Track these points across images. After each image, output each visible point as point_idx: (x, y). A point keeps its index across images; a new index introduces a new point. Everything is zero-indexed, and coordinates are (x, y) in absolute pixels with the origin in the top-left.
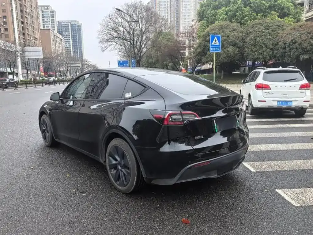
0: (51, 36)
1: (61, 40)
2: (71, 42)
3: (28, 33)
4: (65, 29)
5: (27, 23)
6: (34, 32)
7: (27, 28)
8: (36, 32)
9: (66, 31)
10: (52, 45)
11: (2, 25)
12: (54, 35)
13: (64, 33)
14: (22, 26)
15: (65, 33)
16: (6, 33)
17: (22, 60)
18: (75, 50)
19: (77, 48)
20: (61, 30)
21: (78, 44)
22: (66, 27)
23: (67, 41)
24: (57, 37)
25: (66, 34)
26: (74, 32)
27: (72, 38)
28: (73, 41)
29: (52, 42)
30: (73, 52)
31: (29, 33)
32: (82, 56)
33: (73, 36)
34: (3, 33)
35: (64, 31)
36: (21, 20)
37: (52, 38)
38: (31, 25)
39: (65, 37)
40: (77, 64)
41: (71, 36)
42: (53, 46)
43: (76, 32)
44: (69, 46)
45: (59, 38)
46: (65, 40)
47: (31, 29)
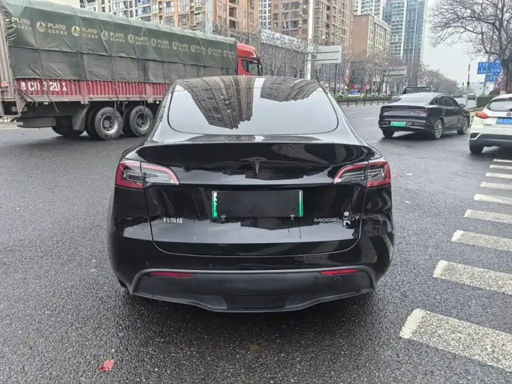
0: (370, 25)
1: (386, 30)
2: (403, 34)
3: (333, 23)
4: (397, 11)
5: (334, 8)
6: (343, 21)
7: (334, 16)
8: (346, 20)
9: (397, 15)
10: (368, 40)
11: (301, 15)
12: (375, 23)
13: (394, 18)
14: (327, 14)
15: (396, 18)
16: (304, 26)
17: (312, 66)
18: (407, 47)
19: (412, 43)
20: (390, 13)
21: (414, 36)
22: (399, 7)
23: (396, 31)
24: (379, 27)
25: (398, 19)
26: (410, 14)
27: (406, 25)
28: (407, 30)
29: (370, 35)
30: (404, 50)
31: (336, 25)
32: (419, 57)
33: (409, 22)
34: (300, 28)
35: (394, 14)
36: (327, 3)
37: (370, 29)
38: (340, 11)
39: (393, 26)
40: (401, 71)
41: (404, 23)
42: (369, 42)
43: (415, 14)
44: (399, 39)
45: (382, 27)
46: (392, 29)
47: (340, 16)
